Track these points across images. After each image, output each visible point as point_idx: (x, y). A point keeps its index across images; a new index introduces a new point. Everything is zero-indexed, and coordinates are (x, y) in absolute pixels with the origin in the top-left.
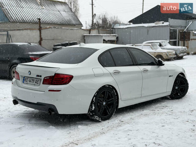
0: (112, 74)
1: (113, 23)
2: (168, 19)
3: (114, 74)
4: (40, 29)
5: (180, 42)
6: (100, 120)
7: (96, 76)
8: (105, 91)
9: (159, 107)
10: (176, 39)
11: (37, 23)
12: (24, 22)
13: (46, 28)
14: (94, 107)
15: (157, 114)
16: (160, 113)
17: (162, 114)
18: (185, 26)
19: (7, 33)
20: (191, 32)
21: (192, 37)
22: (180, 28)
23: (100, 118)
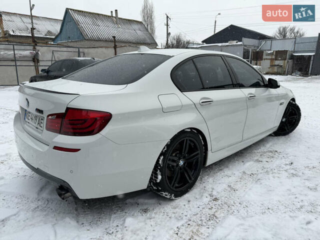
1: (187, 43)
2: (242, 39)
4: (115, 47)
6: (174, 198)
7: (165, 111)
8: (184, 140)
9: (265, 153)
10: (248, 59)
11: (113, 41)
12: (99, 40)
13: (122, 47)
14: (160, 177)
15: (271, 172)
16: (276, 171)
17: (279, 172)
18: (257, 45)
19: (79, 50)
20: (265, 52)
21: (264, 57)
22: (253, 48)
23: (173, 195)
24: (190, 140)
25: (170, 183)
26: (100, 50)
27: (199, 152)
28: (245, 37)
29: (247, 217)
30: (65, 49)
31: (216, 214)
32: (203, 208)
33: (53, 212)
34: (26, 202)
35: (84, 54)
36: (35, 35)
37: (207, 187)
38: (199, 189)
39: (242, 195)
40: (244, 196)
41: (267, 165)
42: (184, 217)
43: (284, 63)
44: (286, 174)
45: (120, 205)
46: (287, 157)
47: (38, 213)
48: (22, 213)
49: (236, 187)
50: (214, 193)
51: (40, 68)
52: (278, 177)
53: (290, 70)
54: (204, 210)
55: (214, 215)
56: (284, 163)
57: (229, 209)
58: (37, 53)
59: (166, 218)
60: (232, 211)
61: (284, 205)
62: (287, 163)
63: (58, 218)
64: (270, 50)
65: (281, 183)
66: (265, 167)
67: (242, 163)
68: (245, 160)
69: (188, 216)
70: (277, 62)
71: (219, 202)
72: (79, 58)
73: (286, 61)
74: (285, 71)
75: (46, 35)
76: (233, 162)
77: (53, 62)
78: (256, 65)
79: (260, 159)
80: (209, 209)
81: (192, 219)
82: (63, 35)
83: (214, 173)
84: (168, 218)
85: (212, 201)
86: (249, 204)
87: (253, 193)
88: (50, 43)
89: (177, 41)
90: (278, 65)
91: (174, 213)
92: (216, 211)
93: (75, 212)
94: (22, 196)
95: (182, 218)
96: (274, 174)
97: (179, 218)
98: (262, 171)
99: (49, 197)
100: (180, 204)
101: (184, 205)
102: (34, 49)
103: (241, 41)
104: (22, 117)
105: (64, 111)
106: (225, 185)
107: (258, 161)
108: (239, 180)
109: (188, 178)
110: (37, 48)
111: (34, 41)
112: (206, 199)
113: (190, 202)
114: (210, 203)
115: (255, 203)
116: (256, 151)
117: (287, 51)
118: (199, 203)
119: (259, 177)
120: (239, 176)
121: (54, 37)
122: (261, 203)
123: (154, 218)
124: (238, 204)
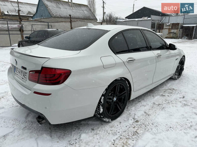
0: (126, 63)
1: (116, 19)
3: (128, 63)
4: (71, 22)
5: (157, 30)
7: (105, 67)
8: (116, 86)
9: (167, 90)
10: (154, 28)
11: (69, 18)
12: (61, 18)
13: (75, 21)
15: (171, 103)
16: (174, 102)
17: (176, 103)
18: (160, 20)
19: (48, 24)
20: (165, 24)
21: (165, 27)
22: (157, 22)
23: (110, 119)
24: (120, 85)
25: (108, 113)
26: (61, 24)
27: (126, 91)
28: (152, 15)
29: (157, 133)
30: (39, 23)
31: (138, 131)
32: (129, 127)
33: (35, 130)
34: (18, 123)
35: (51, 26)
36: (21, 15)
37: (132, 113)
38: (126, 115)
39: (153, 118)
40: (154, 119)
41: (168, 98)
42: (118, 133)
43: (177, 31)
44: (181, 104)
45: (77, 125)
46: (181, 93)
47: (26, 131)
48: (16, 131)
49: (150, 113)
50: (136, 117)
51: (25, 36)
52: (176, 106)
53: (181, 35)
54: (130, 128)
55: (136, 132)
56: (179, 97)
57: (146, 128)
58: (22, 26)
59: (106, 134)
60: (148, 129)
61: (180, 125)
62: (181, 97)
63: (39, 134)
64: (168, 23)
65: (177, 110)
66: (167, 99)
67: (153, 97)
68: (154, 95)
69: (120, 132)
70: (172, 31)
71: (139, 123)
72: (49, 29)
73: (178, 30)
74: (177, 36)
75: (27, 14)
76: (147, 96)
77: (33, 32)
78: (159, 32)
79: (164, 94)
80: (133, 128)
81: (123, 135)
82: (38, 14)
83: (135, 104)
84: (108, 134)
85: (135, 123)
86: (158, 124)
87: (160, 117)
88: (30, 19)
89: (109, 18)
90: (173, 33)
91: (111, 131)
92: (138, 129)
93: (49, 130)
94: (16, 120)
95: (116, 134)
96: (173, 104)
97: (115, 134)
98: (165, 102)
99: (33, 120)
100: (114, 125)
101: (118, 125)
102: (20, 23)
103: (150, 17)
104: (13, 70)
105: (40, 69)
106: (142, 112)
107: (162, 95)
108: (151, 108)
109: (119, 108)
110: (22, 23)
111: (20, 18)
112: (131, 121)
113: (121, 123)
114: (134, 124)
115: (162, 124)
116: (161, 89)
117: (179, 23)
118: (127, 124)
119: (164, 106)
120: (151, 106)
121: (32, 15)
122: (166, 124)
123: (99, 134)
124: (151, 124)
